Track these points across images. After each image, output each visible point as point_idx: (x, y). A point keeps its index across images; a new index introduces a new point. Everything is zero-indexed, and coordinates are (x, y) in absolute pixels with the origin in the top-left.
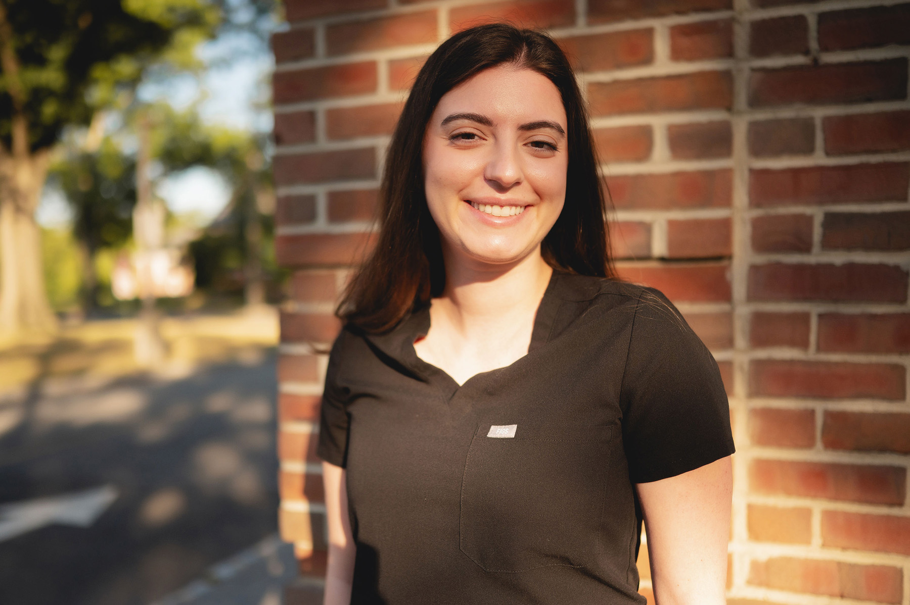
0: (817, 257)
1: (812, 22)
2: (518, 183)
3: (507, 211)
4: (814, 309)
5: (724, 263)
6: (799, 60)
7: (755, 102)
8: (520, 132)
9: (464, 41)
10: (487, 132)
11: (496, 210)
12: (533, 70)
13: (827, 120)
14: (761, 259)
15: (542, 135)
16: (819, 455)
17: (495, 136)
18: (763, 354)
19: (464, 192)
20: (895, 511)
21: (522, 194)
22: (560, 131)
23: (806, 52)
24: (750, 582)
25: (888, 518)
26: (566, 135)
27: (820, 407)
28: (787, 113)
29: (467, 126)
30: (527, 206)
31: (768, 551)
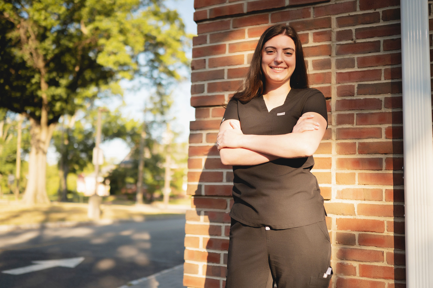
0: (356, 97)
1: (354, 31)
2: (282, 62)
3: (280, 69)
4: (355, 112)
5: (329, 100)
6: (350, 42)
7: (338, 54)
8: (283, 50)
9: (271, 29)
10: (275, 51)
11: (277, 69)
12: (287, 36)
13: (358, 58)
14: (340, 99)
15: (289, 51)
16: (357, 156)
17: (277, 51)
18: (340, 127)
19: (269, 65)
20: (380, 172)
21: (284, 65)
22: (293, 50)
23: (352, 40)
24: (337, 198)
25: (378, 174)
26: (295, 51)
27: (357, 141)
28: (347, 57)
29: (271, 50)
30: (285, 68)
31: (342, 187)
